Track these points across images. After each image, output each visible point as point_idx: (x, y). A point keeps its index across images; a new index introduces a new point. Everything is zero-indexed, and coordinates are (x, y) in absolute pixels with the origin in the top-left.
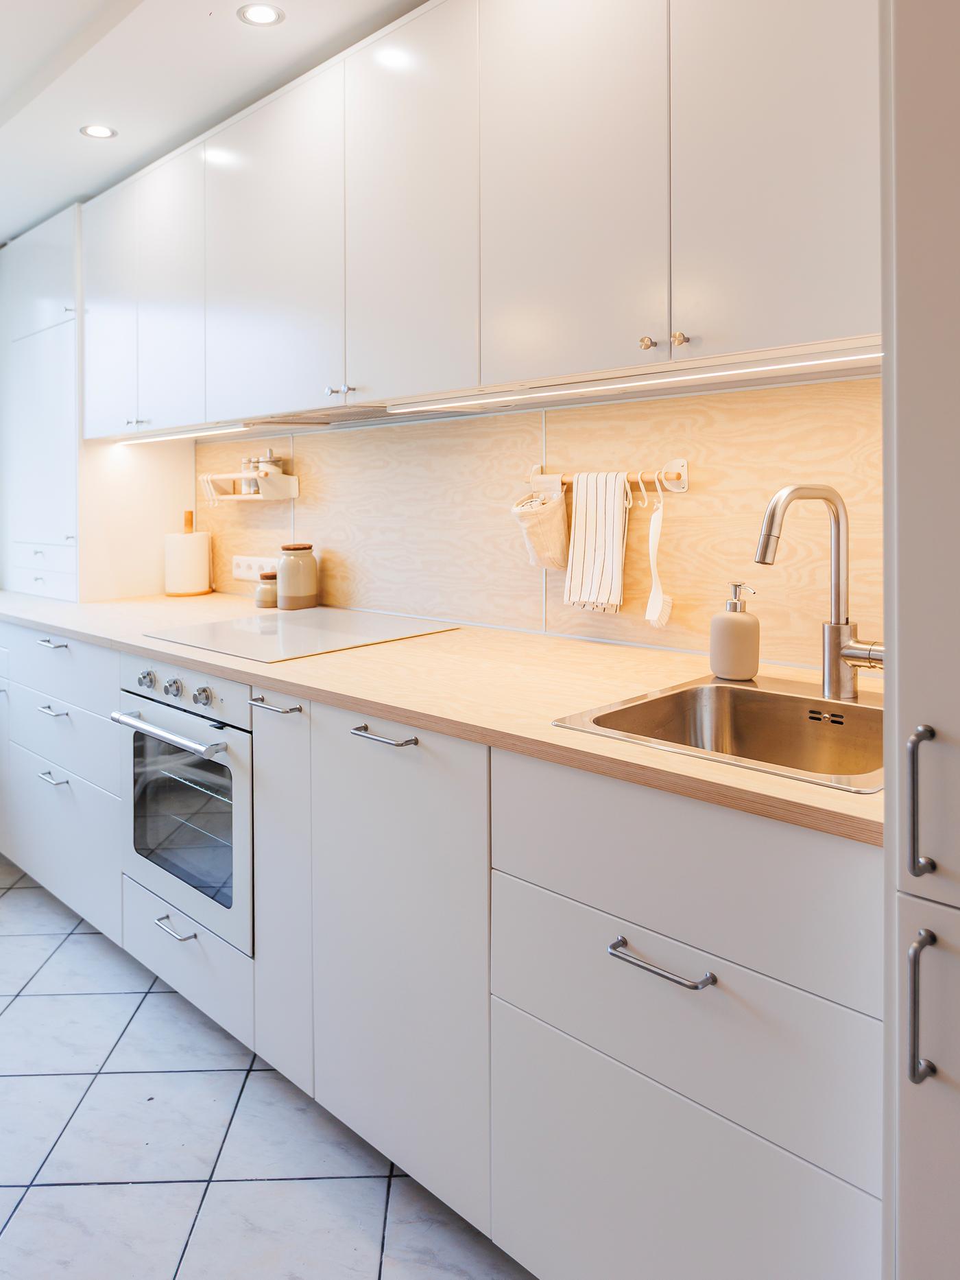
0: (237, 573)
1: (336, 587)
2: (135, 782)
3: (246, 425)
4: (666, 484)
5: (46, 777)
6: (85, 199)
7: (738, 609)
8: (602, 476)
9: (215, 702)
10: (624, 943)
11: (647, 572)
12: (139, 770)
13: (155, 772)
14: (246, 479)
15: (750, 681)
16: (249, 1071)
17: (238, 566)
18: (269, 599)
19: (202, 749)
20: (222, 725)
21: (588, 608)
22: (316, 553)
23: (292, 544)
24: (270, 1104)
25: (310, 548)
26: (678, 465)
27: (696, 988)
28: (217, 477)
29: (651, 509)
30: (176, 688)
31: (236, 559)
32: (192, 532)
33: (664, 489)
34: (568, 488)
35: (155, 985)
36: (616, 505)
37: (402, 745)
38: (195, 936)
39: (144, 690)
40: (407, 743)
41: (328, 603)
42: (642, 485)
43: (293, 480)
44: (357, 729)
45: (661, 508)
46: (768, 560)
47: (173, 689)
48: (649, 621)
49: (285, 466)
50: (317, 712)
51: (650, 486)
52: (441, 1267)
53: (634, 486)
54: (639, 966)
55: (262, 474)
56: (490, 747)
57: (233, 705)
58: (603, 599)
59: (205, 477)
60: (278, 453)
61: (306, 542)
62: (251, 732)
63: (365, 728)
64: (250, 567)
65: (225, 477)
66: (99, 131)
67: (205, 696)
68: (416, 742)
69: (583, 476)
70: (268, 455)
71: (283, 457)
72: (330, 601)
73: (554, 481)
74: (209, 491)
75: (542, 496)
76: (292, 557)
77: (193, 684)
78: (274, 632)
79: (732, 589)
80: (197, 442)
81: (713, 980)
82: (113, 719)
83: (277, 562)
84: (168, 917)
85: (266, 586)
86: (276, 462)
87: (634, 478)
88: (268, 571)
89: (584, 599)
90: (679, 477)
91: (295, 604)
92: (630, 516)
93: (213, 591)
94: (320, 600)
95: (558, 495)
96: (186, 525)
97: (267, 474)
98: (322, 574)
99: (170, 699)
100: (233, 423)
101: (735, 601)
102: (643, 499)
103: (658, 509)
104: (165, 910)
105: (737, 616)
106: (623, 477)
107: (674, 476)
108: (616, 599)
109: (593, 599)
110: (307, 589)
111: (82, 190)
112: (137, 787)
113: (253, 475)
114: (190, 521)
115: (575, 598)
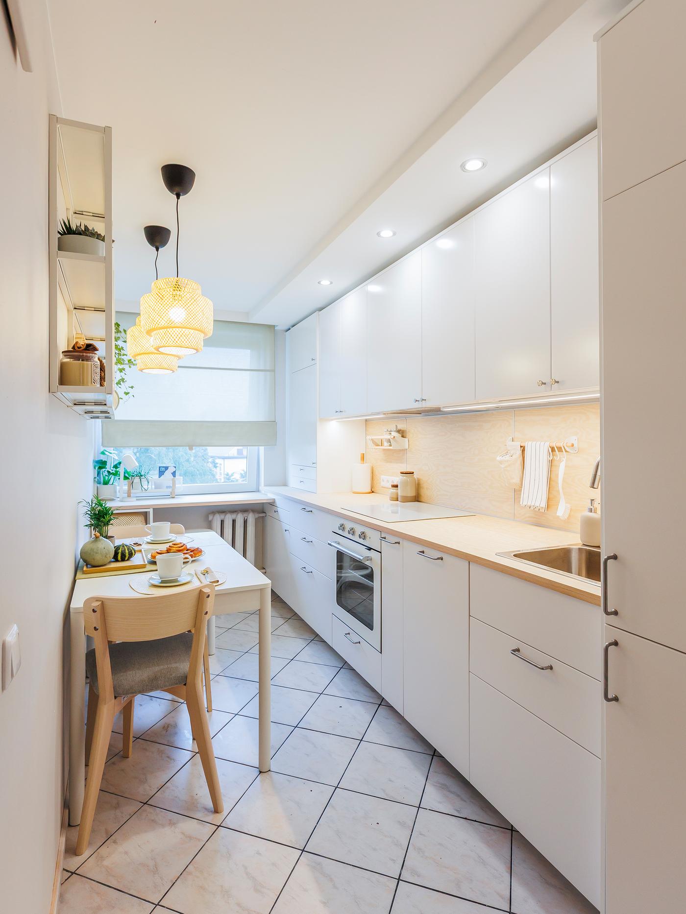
0: (383, 484)
1: (425, 493)
2: (338, 581)
3: (384, 414)
4: (567, 449)
5: (304, 569)
6: (321, 309)
7: (593, 512)
8: (538, 443)
9: (368, 538)
10: (518, 650)
11: (558, 491)
12: (339, 575)
13: (346, 577)
14: (386, 439)
15: (599, 547)
16: (380, 705)
17: (383, 481)
18: (395, 496)
19: (362, 558)
20: (370, 549)
21: (532, 508)
22: (415, 476)
23: (405, 471)
24: (387, 718)
25: (413, 473)
26: (573, 440)
27: (543, 669)
28: (373, 437)
29: (560, 461)
30: (352, 531)
31: (383, 477)
32: (364, 463)
33: (566, 451)
34: (523, 449)
35: (345, 665)
36: (544, 457)
37: (436, 559)
38: (359, 643)
39: (340, 532)
40: (438, 559)
41: (421, 500)
42: (556, 448)
43: (406, 440)
44: (420, 552)
45: (564, 461)
46: (595, 486)
47: (351, 532)
48: (558, 517)
49: (402, 433)
50: (405, 544)
51: (560, 449)
52: (449, 791)
53: (553, 449)
54: (522, 658)
55: (392, 437)
56: (469, 562)
57: (373, 540)
58: (537, 504)
59: (369, 437)
60: (400, 427)
61: (411, 470)
62: (381, 552)
63: (423, 552)
64: (388, 481)
65: (377, 437)
66: (325, 282)
67: (363, 535)
68: (442, 559)
69: (530, 443)
70: (395, 428)
71: (402, 429)
72: (422, 500)
73: (518, 444)
74: (370, 444)
75: (512, 452)
76: (405, 477)
77: (359, 529)
78: (397, 513)
79: (590, 501)
80: (366, 420)
81: (551, 668)
82: (329, 544)
83: (398, 479)
84: (349, 634)
85: (394, 490)
86: (399, 431)
87: (554, 445)
88: (395, 483)
89: (529, 504)
90: (573, 445)
91: (406, 500)
92: (551, 463)
93: (373, 492)
94: (417, 498)
95: (519, 452)
96: (361, 459)
97: (394, 437)
98: (418, 486)
99: (350, 536)
100: (378, 414)
101: (592, 507)
102: (556, 456)
103: (563, 460)
104: (348, 630)
105: (592, 515)
106: (547, 445)
107: (570, 445)
108: (544, 504)
109: (533, 504)
110: (411, 493)
111: (319, 305)
112: (338, 585)
113: (388, 437)
114: (363, 458)
115: (525, 503)
